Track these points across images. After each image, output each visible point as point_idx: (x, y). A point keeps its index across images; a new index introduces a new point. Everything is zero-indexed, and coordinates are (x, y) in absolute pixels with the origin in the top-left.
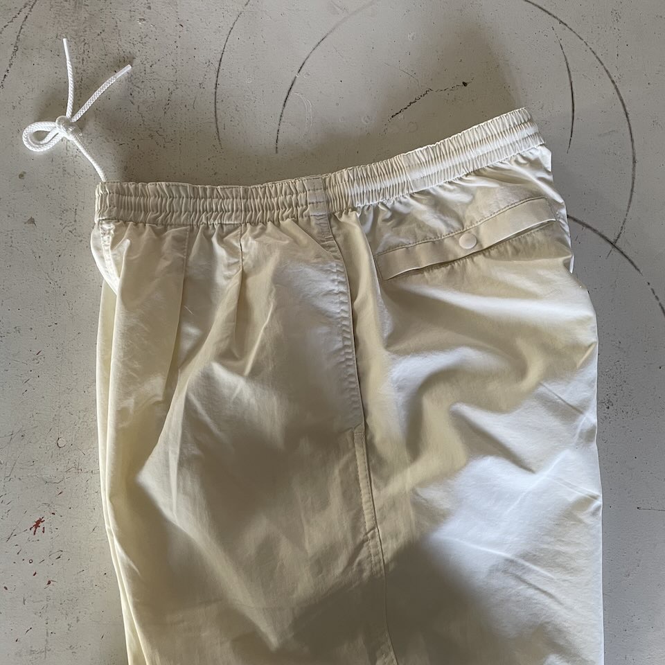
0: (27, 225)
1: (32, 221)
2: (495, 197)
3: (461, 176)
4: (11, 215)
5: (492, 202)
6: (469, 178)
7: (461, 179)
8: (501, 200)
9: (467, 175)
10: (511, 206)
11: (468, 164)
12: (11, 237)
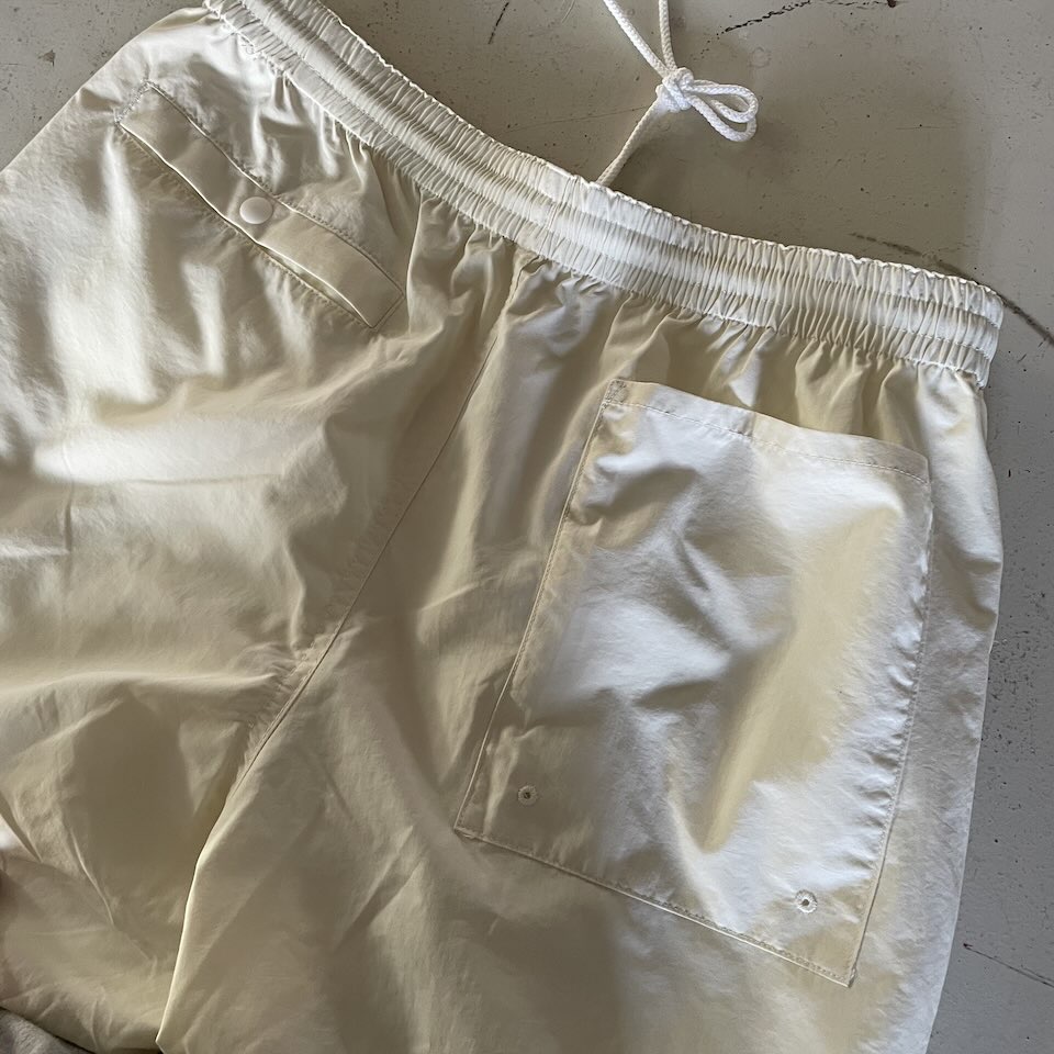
0: (41, 61)
1: (51, 57)
2: (345, 203)
3: (362, 140)
4: (24, 41)
5: (334, 205)
6: (364, 154)
7: (356, 142)
8: (344, 215)
9: (366, 147)
10: (342, 235)
11: (384, 138)
12: (11, 75)
